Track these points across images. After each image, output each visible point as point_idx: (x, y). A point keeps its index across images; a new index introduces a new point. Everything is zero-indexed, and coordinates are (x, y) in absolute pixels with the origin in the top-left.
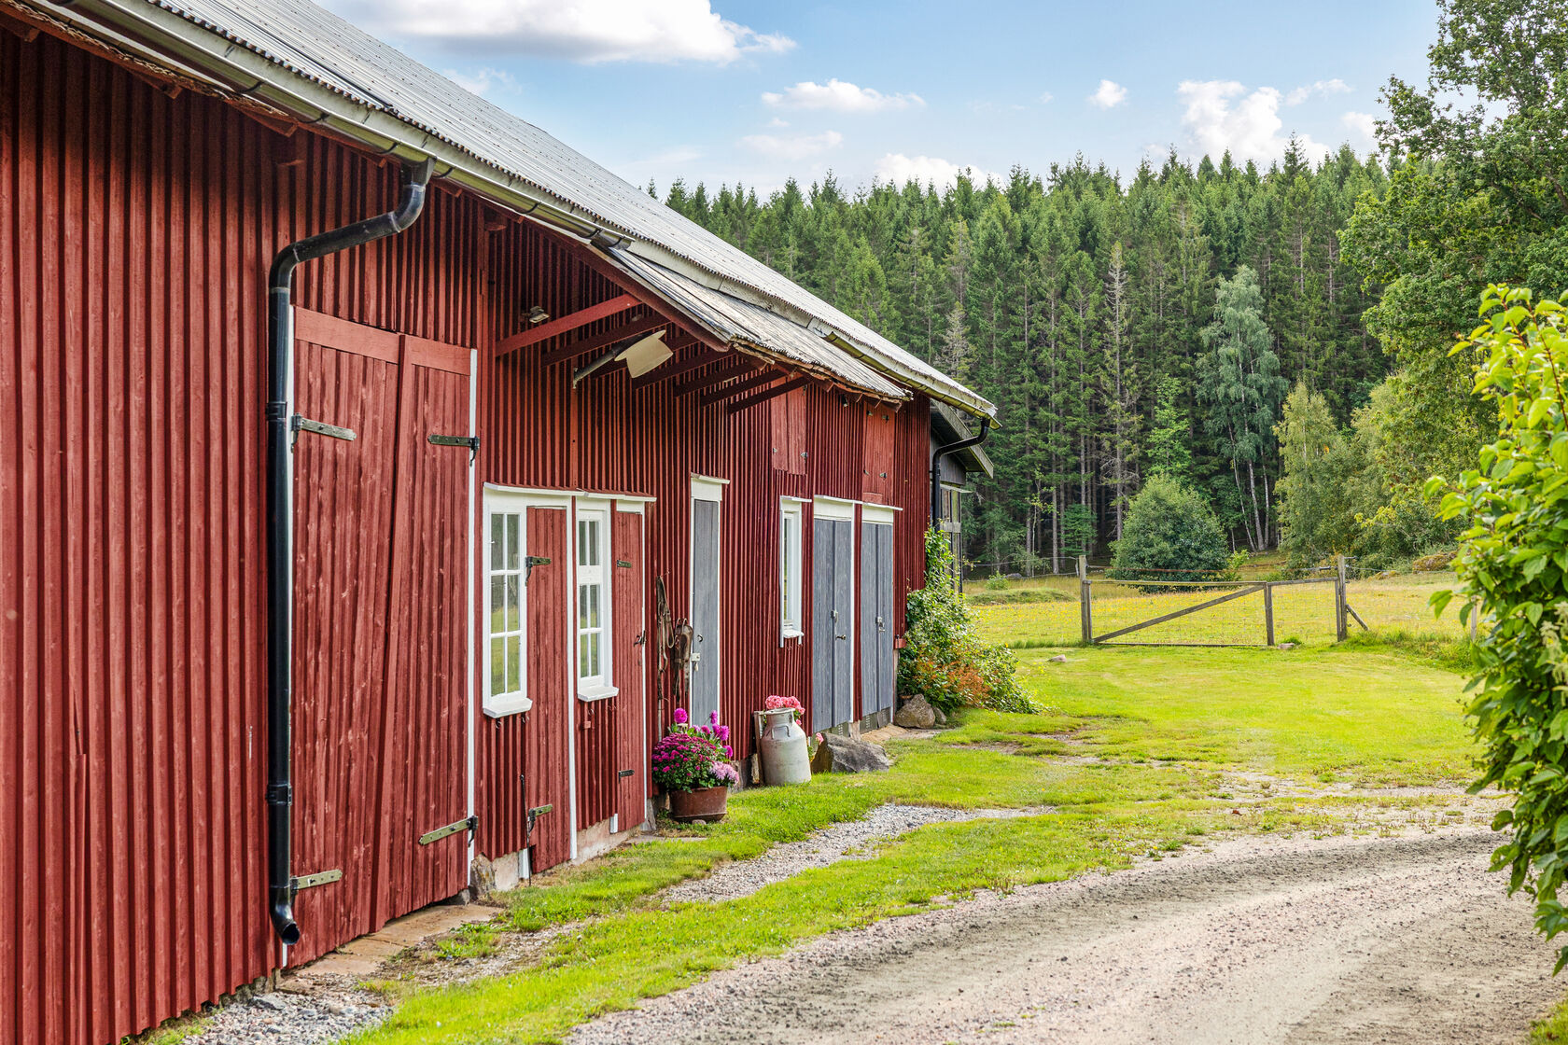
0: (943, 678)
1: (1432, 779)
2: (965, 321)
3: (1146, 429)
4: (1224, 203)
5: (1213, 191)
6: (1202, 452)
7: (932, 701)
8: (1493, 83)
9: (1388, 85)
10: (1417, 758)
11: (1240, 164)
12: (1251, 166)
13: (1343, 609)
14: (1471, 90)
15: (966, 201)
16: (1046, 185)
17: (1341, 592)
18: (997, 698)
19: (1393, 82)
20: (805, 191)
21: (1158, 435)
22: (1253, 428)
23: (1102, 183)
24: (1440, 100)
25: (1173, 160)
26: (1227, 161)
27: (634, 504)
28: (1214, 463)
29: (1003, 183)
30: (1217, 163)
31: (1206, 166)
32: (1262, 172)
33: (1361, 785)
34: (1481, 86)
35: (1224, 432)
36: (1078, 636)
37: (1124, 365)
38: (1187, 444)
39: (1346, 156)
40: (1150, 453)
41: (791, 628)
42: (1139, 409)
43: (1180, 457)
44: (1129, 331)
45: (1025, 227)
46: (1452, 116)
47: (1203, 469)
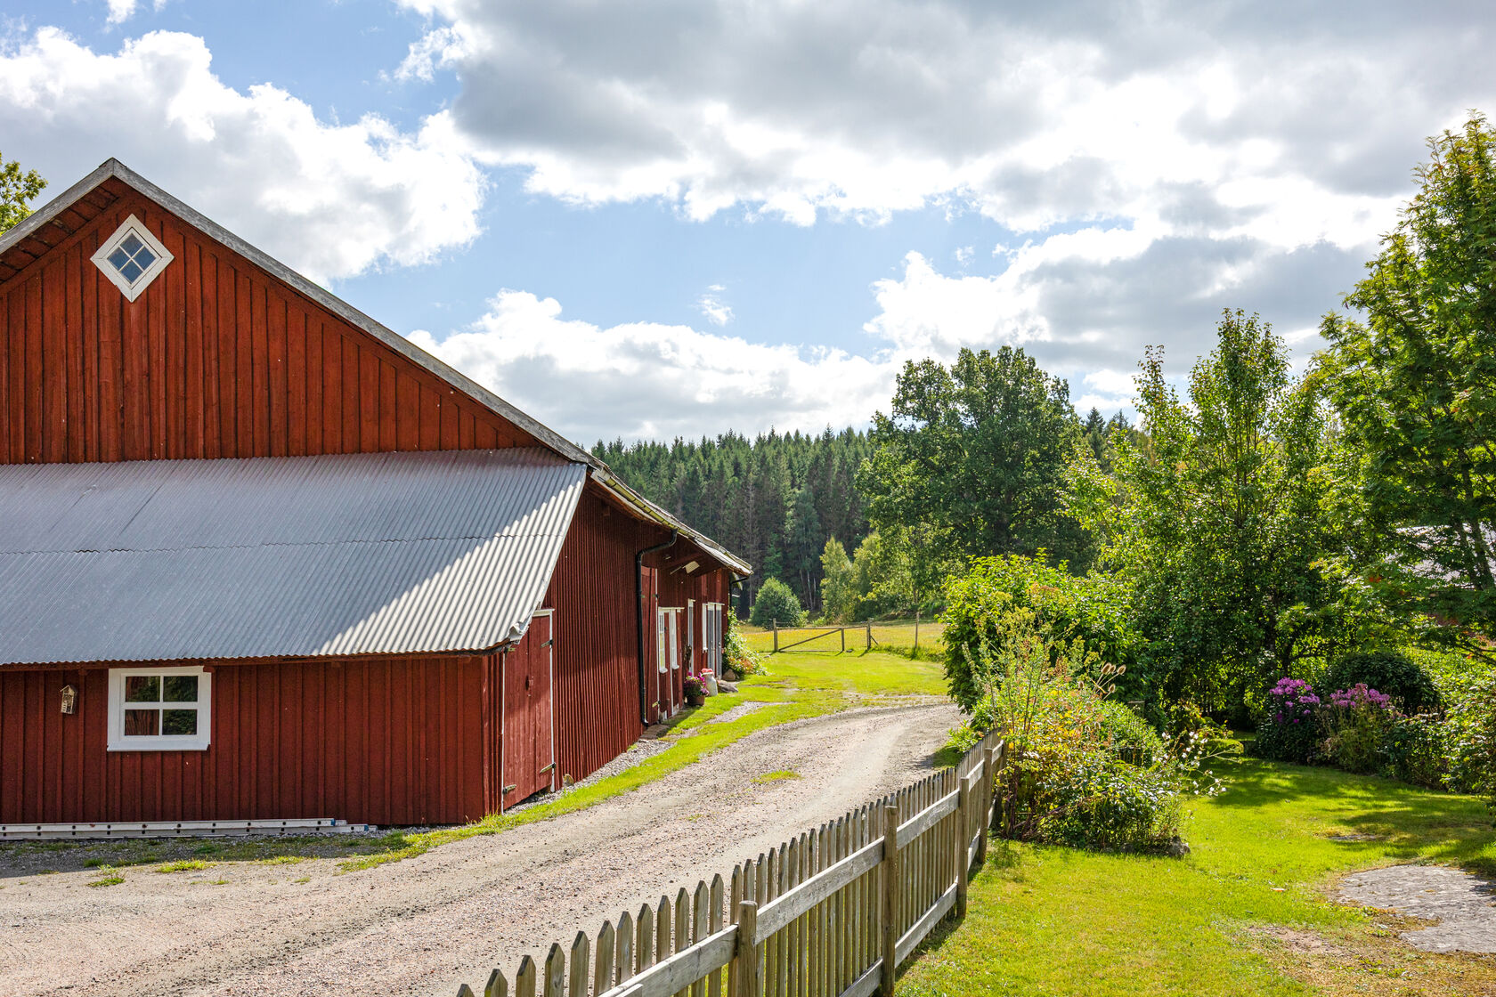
0: (738, 664)
1: (909, 693)
2: (684, 508)
3: (762, 557)
4: (796, 455)
5: (791, 449)
6: (786, 567)
7: (734, 671)
8: (917, 414)
9: (874, 414)
10: (903, 688)
11: (803, 435)
12: (808, 437)
13: (870, 637)
14: (909, 418)
15: (682, 453)
16: (716, 444)
17: (869, 631)
18: (755, 670)
19: (877, 413)
20: (606, 446)
21: (768, 559)
22: (809, 556)
23: (742, 443)
24: (897, 422)
25: (773, 433)
26: (797, 433)
27: (679, 609)
28: (792, 571)
29: (698, 444)
30: (792, 435)
31: (788, 436)
32: (813, 440)
33: (886, 695)
34: (914, 416)
35: (797, 558)
36: (773, 649)
37: (753, 527)
38: (780, 563)
39: (850, 431)
40: (764, 567)
41: (705, 648)
42: (760, 548)
43: (777, 569)
44: (756, 513)
45: (710, 465)
46: (901, 429)
47: (787, 575)
